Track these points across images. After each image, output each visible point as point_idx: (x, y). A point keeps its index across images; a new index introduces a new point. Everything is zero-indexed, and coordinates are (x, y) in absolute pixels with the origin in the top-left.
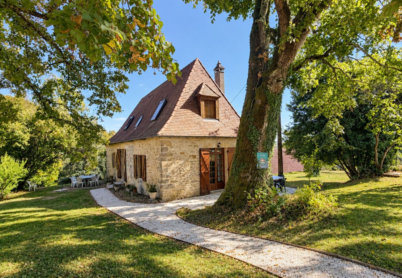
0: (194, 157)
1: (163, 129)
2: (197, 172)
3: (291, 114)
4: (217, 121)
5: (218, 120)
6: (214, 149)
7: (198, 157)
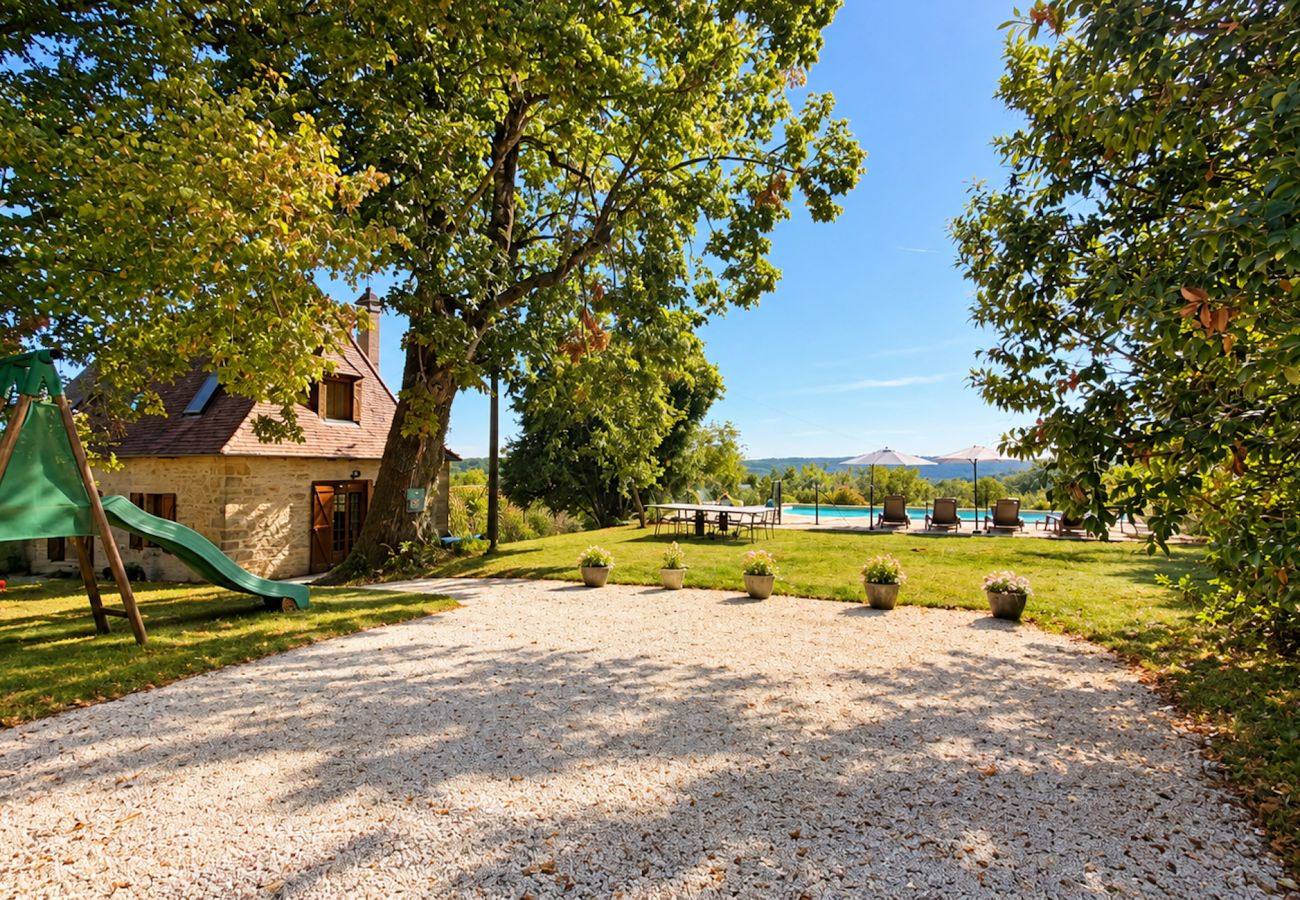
0: (299, 496)
1: (234, 440)
2: (306, 527)
3: (519, 416)
4: (355, 425)
5: (358, 423)
6: (344, 482)
7: (308, 498)
